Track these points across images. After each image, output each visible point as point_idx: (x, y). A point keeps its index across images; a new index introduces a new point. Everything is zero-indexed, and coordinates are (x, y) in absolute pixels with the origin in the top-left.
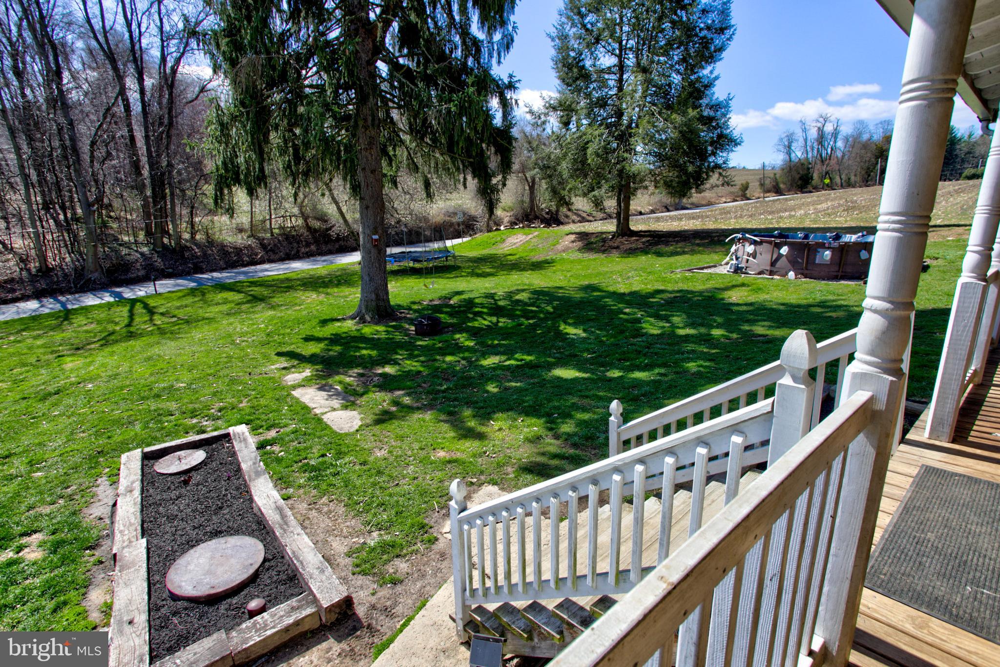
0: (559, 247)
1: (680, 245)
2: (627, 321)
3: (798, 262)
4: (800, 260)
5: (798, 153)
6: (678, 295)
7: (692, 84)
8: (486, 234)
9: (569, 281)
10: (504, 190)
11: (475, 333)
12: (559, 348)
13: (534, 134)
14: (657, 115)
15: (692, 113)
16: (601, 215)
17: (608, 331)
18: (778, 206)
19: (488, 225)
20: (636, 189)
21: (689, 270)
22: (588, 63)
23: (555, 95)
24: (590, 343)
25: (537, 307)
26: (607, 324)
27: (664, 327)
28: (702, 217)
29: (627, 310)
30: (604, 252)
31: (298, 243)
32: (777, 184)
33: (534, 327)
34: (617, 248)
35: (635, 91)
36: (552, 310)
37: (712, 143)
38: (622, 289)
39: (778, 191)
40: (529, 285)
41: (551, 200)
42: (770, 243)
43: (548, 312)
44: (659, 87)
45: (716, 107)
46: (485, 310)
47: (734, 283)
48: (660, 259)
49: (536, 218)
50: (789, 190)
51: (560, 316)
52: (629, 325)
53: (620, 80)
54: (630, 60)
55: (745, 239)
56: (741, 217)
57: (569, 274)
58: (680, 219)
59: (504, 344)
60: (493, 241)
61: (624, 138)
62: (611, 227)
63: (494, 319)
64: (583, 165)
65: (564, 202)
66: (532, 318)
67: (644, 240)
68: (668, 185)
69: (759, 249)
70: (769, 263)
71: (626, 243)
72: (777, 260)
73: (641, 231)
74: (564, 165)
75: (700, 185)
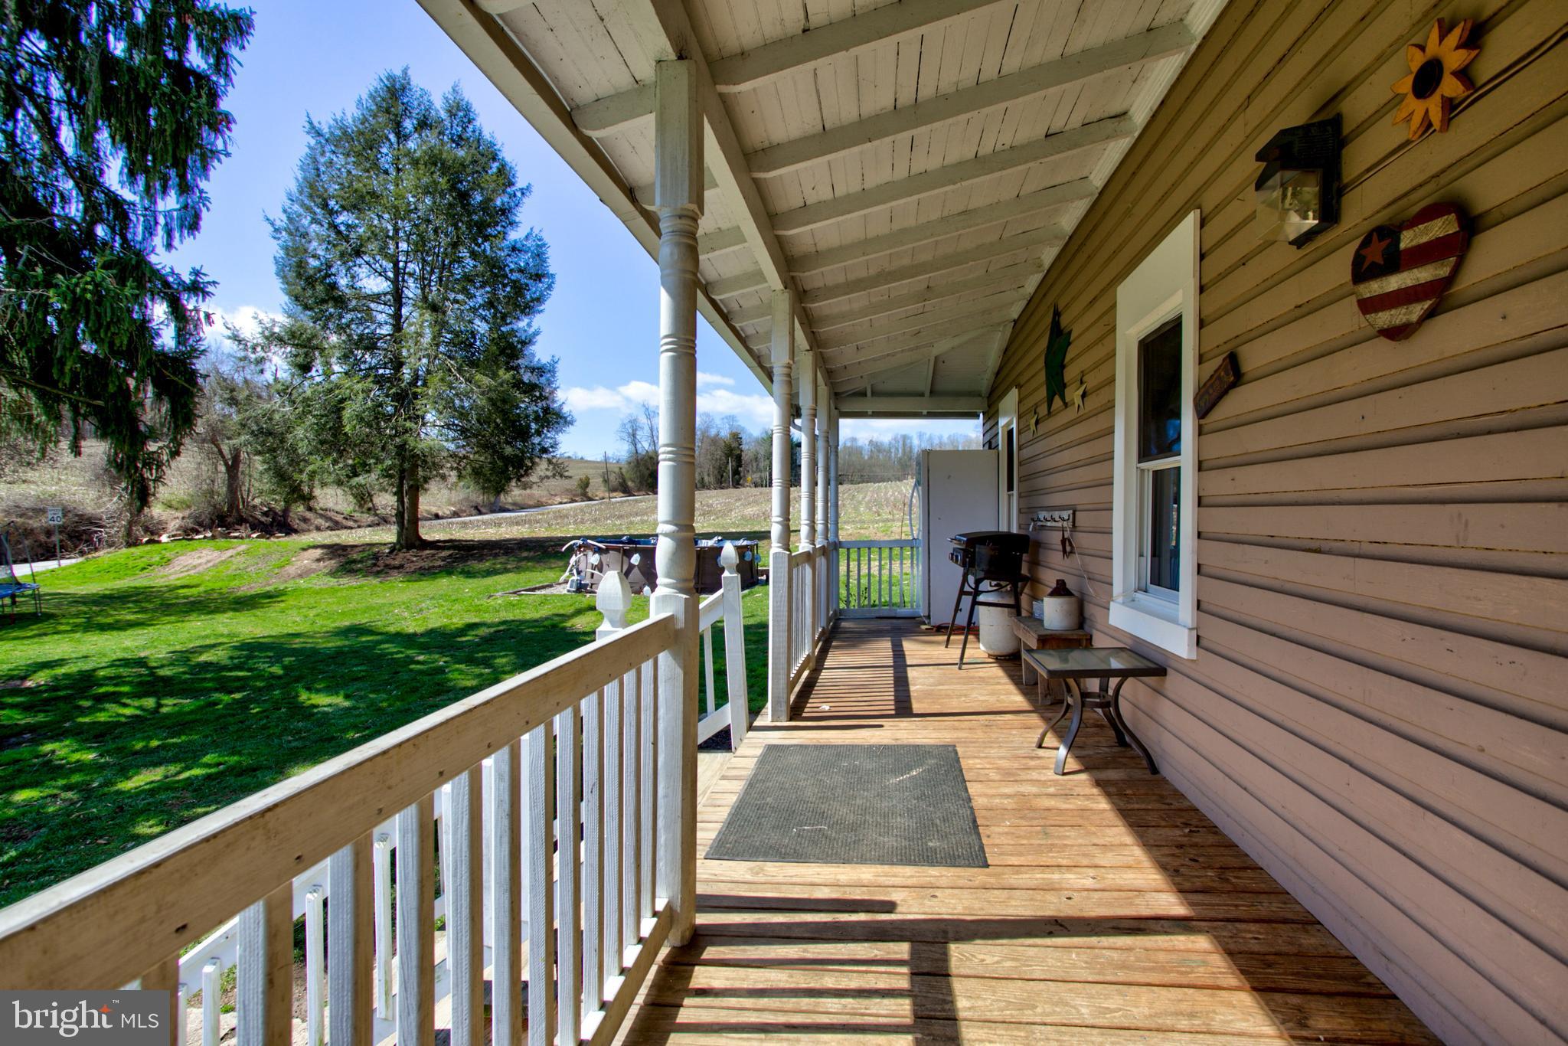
0: (292, 570)
1: (500, 560)
2: (421, 672)
5: (644, 444)
6: (501, 628)
7: (503, 336)
8: (124, 550)
9: (314, 622)
10: (173, 464)
11: (98, 735)
12: (299, 732)
13: (238, 378)
14: (455, 373)
15: (505, 375)
16: (370, 519)
17: (389, 692)
18: (627, 509)
19: (129, 533)
20: (426, 480)
21: (515, 593)
22: (343, 282)
23: (282, 319)
24: (359, 715)
25: (250, 670)
26: (387, 683)
27: (481, 675)
28: (530, 522)
29: (421, 658)
30: (377, 574)
32: (624, 481)
33: (243, 704)
34: (400, 567)
35: (420, 335)
36: (280, 672)
37: (537, 419)
38: (412, 627)
39: (626, 491)
40: (228, 635)
41: (273, 492)
42: (617, 550)
43: (273, 676)
44: (457, 334)
45: (540, 370)
46: (125, 689)
47: (578, 606)
48: (470, 581)
49: (241, 521)
50: (639, 490)
51: (297, 680)
52: (426, 678)
53: (397, 317)
54: (412, 290)
55: (587, 546)
56: (583, 522)
57: (312, 613)
58: (498, 525)
59: (174, 744)
60: (141, 563)
61: (405, 398)
62: (388, 535)
63: (150, 702)
64: (334, 436)
65: (298, 494)
66: (238, 690)
67: (444, 553)
68: (477, 473)
69: (606, 558)
71: (415, 559)
72: (628, 572)
73: (439, 541)
74: (300, 432)
75: (522, 476)
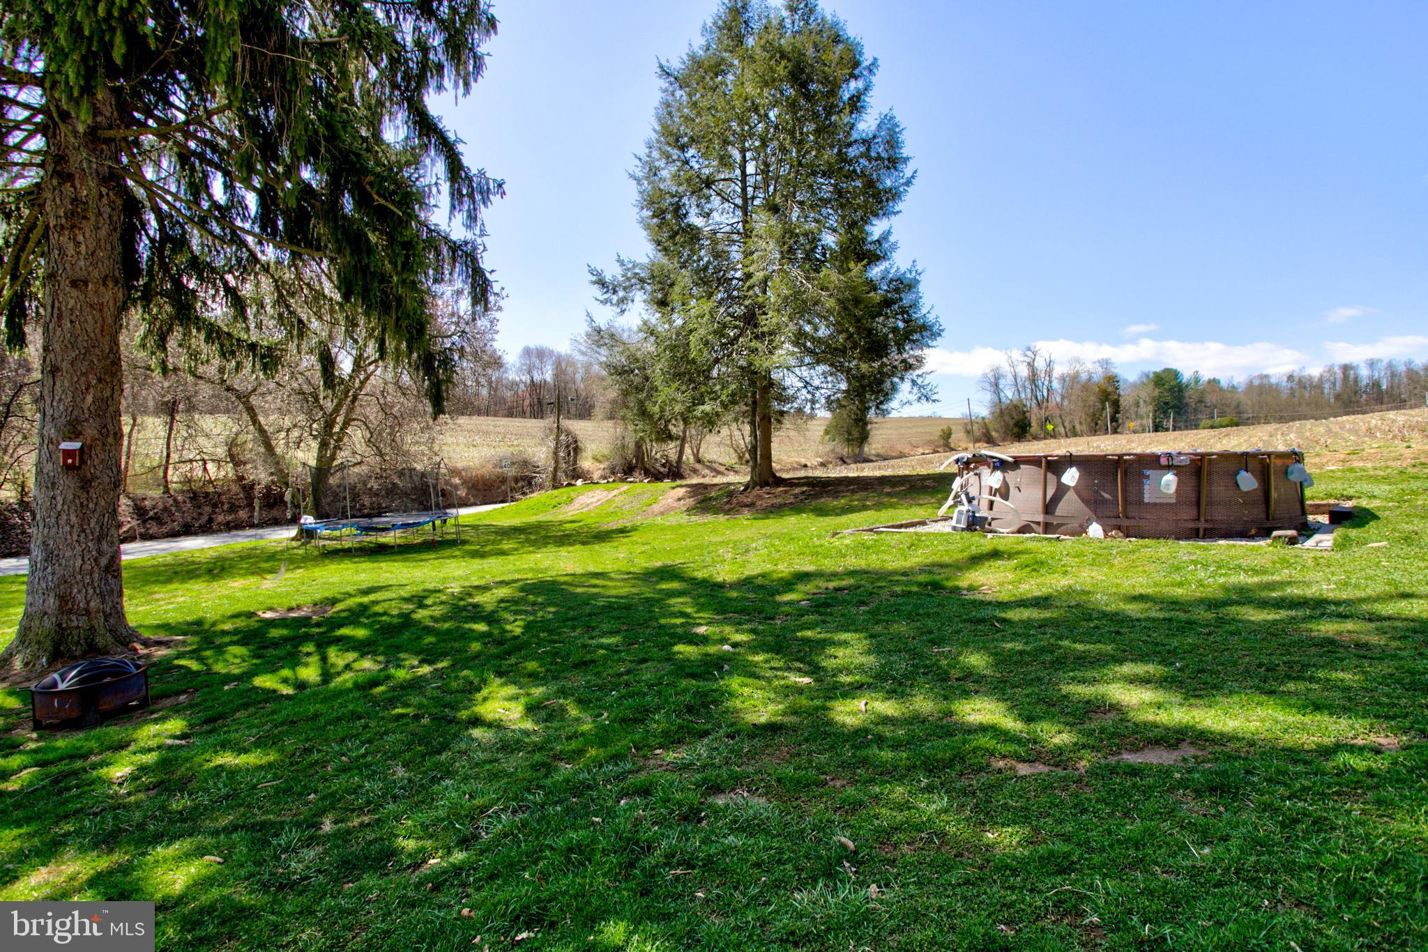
0: (656, 508)
1: (857, 496)
3: (1105, 501)
4: (1107, 496)
5: (1009, 394)
8: (548, 492)
14: (802, 280)
19: (554, 478)
21: (871, 530)
29: (703, 630)
30: (727, 512)
31: (215, 506)
32: (988, 431)
34: (751, 505)
38: (724, 572)
47: (974, 551)
48: (821, 519)
49: (642, 470)
60: (555, 502)
67: (797, 490)
68: (834, 404)
70: (1039, 505)
71: (766, 496)
72: (1056, 499)
73: (793, 478)
75: (882, 403)
